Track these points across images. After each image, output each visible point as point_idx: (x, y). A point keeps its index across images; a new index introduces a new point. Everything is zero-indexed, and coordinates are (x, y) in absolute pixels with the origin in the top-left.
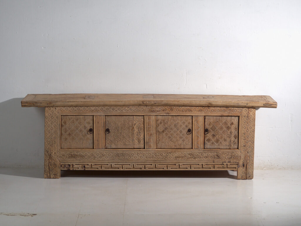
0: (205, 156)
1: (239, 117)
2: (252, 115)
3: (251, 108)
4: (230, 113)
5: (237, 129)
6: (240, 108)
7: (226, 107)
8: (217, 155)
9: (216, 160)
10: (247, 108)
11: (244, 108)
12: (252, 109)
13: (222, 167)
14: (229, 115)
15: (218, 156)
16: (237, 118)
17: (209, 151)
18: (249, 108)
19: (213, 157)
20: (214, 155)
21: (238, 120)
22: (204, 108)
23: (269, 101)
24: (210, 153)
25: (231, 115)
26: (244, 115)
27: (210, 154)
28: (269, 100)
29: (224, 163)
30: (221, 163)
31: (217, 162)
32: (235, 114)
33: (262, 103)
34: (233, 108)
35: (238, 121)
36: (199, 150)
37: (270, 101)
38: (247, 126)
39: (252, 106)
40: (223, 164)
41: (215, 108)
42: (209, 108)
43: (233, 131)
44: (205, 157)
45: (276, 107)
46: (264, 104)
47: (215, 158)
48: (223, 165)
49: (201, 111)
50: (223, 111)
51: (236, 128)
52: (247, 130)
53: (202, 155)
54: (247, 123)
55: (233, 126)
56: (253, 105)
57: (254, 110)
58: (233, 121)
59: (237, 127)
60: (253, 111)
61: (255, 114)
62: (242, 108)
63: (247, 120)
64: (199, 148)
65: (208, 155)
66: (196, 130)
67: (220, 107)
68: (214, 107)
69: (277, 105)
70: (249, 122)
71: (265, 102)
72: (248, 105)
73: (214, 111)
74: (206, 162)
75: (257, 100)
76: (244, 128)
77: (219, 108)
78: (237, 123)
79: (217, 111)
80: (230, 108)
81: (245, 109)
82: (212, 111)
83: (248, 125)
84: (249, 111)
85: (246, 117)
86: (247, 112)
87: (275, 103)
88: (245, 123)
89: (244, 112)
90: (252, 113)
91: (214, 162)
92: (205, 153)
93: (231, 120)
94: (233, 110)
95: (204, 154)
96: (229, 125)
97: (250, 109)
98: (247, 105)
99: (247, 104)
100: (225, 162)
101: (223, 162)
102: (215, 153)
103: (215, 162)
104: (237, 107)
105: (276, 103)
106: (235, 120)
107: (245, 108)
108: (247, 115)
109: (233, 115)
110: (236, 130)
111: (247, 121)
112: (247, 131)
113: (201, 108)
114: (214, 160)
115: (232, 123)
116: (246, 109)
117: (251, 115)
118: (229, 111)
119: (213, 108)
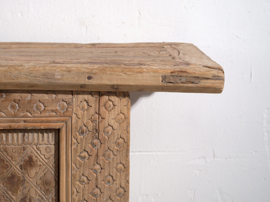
1: (57, 132)
2: (116, 125)
3: (109, 93)
4: (15, 116)
5: (53, 184)
6: (61, 96)
10: (91, 93)
11: (78, 93)
12: (115, 99)
14: (15, 125)
16: (51, 137)
18: (100, 94)
21: (53, 147)
23: (188, 64)
25: (22, 125)
26: (80, 123)
28: (187, 59)
32: (42, 122)
33: (156, 71)
34: (29, 96)
35: (53, 152)
37: (193, 61)
38: (95, 171)
39: (113, 86)
43: (33, 194)
45: (218, 90)
46: (164, 78)
51: (46, 183)
52: (97, 191)
54: (92, 158)
55: (33, 172)
56: (115, 82)
57: (125, 100)
58: (32, 150)
59: (51, 176)
60: (117, 109)
61: (127, 118)
62: (72, 93)
63: (94, 145)
69: (221, 79)
70: (100, 154)
71: (168, 68)
72: (93, 82)
75: (136, 61)
76: (82, 182)
78: (52, 159)
80: (17, 96)
81: (81, 97)
83: (97, 167)
84: (103, 109)
85: (89, 136)
86: (92, 111)
87: (215, 72)
88: (83, 158)
89: (80, 113)
90: (114, 113)
93: (24, 149)
94: (30, 102)
96: (16, 169)
97: (105, 98)
98: (87, 82)
99: (89, 78)
104: (47, 92)
105: (221, 69)
106: (43, 147)
107: (83, 93)
108: (91, 125)
109: (30, 126)
110: (47, 191)
111: (95, 151)
112: (94, 195)
115: (31, 159)
116: (86, 97)
117: (112, 122)
118: (13, 107)
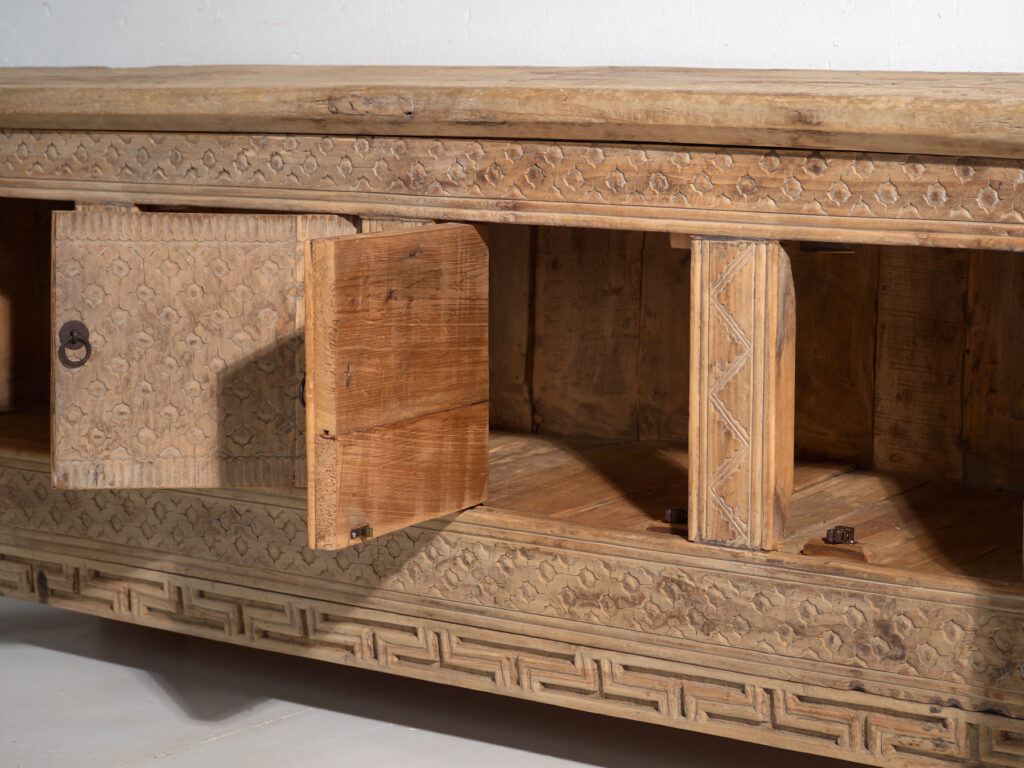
0: (782, 616)
7: (964, 161)
8: (884, 628)
9: (877, 673)
13: (928, 746)
15: (895, 641)
17: (819, 577)
19: (850, 640)
20: (860, 618)
22: (776, 161)
24: (828, 595)
27: (823, 602)
29: (947, 713)
30: (925, 710)
31: (886, 687)
36: (735, 558)
40: (943, 721)
41: (870, 166)
42: (822, 164)
44: (784, 632)
47: (866, 649)
48: (936, 730)
49: (755, 189)
50: (935, 196)
53: (760, 605)
64: (739, 541)
65: (806, 614)
66: (717, 369)
67: (913, 158)
68: (864, 155)
73: (860, 192)
74: (795, 673)
77: (900, 170)
79: (887, 194)
82: (839, 195)
91: (859, 689)
92: (783, 588)
95: (778, 598)
100: (956, 705)
101: (938, 702)
102: (870, 607)
103: (868, 686)
113: (760, 165)
114: (855, 669)
119: (852, 170)
